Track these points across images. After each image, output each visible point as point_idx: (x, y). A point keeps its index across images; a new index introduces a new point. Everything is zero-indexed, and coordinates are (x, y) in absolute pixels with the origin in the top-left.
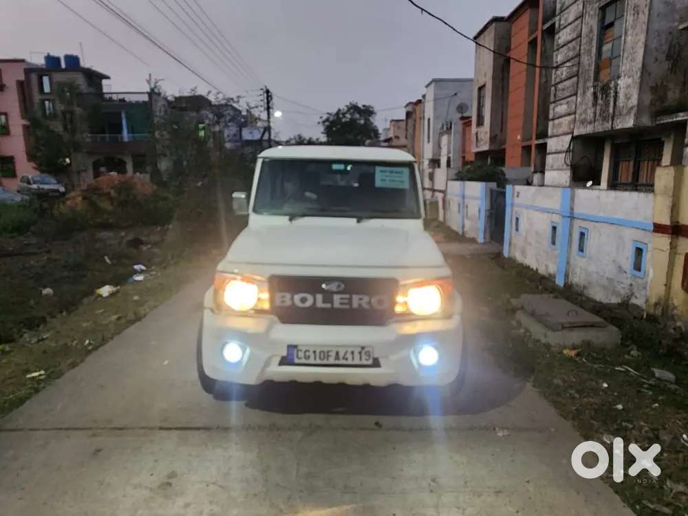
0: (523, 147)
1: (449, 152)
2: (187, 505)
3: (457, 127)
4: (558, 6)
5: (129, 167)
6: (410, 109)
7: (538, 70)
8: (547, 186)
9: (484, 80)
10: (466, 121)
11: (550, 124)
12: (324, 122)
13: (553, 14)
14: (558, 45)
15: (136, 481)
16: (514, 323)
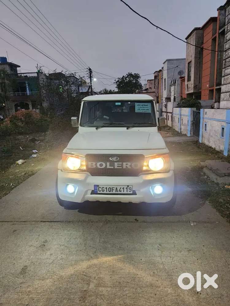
0: (210, 90)
1: (175, 94)
2: (51, 254)
3: (178, 82)
4: (227, 20)
5: (30, 107)
6: (156, 74)
7: (216, 53)
8: (221, 109)
9: (191, 59)
10: (182, 79)
11: (223, 79)
12: (116, 82)
13: (224, 25)
14: (227, 40)
15: (30, 244)
16: (202, 174)
